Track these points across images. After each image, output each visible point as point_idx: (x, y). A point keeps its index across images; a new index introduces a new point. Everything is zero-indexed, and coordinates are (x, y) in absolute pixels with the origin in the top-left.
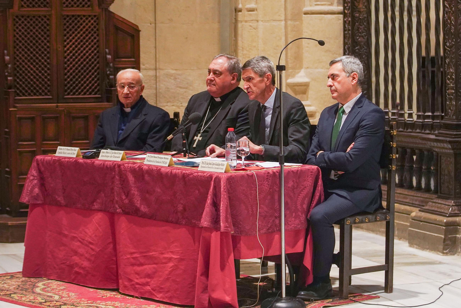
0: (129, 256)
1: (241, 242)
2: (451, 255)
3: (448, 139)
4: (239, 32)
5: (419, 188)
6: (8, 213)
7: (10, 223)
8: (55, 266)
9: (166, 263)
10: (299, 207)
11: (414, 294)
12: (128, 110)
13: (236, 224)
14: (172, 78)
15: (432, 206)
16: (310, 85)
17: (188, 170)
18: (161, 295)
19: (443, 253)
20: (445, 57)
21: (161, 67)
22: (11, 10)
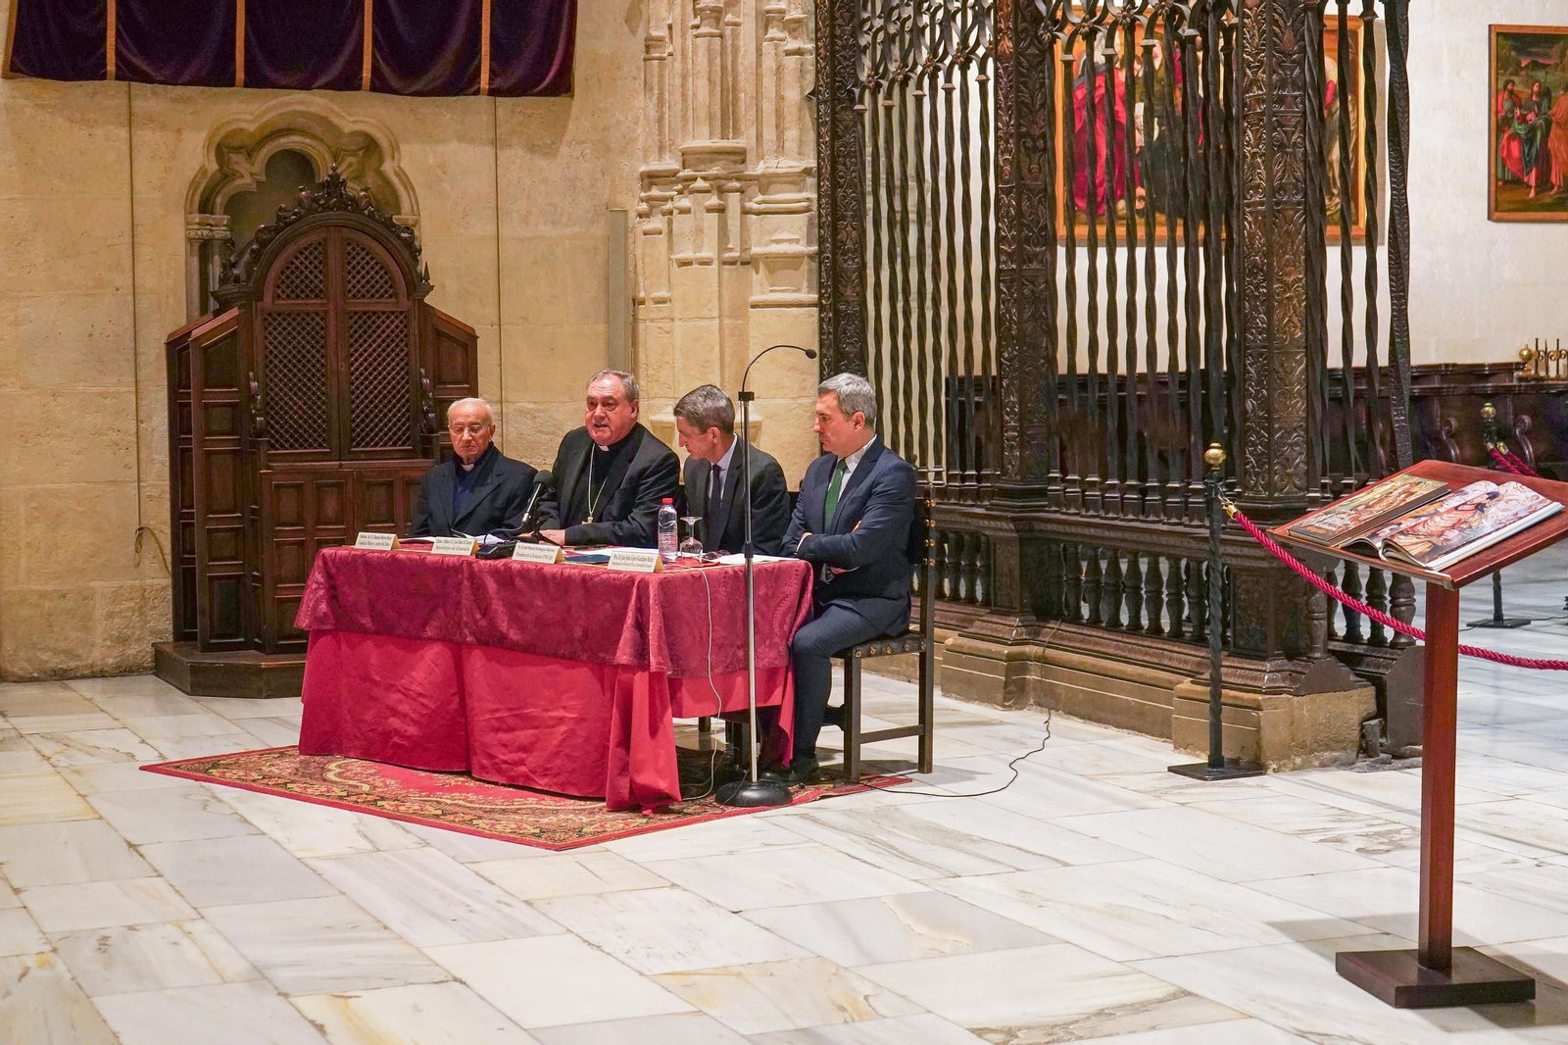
0: (488, 716)
1: (684, 690)
2: (1017, 709)
3: (1010, 515)
4: (641, 338)
5: (955, 598)
6: (258, 647)
7: (263, 664)
8: (358, 735)
9: (553, 726)
10: (777, 629)
11: (969, 775)
12: (468, 467)
13: (674, 659)
14: (529, 416)
15: (982, 628)
16: (763, 427)
17: (591, 569)
18: (546, 780)
19: (1005, 706)
20: (1000, 377)
21: (509, 398)
22: (259, 304)
